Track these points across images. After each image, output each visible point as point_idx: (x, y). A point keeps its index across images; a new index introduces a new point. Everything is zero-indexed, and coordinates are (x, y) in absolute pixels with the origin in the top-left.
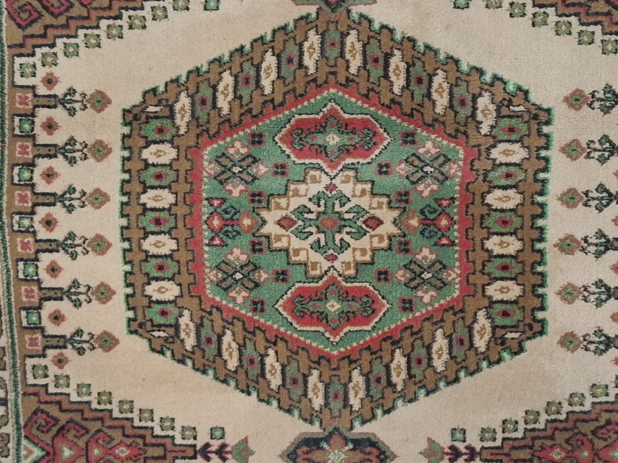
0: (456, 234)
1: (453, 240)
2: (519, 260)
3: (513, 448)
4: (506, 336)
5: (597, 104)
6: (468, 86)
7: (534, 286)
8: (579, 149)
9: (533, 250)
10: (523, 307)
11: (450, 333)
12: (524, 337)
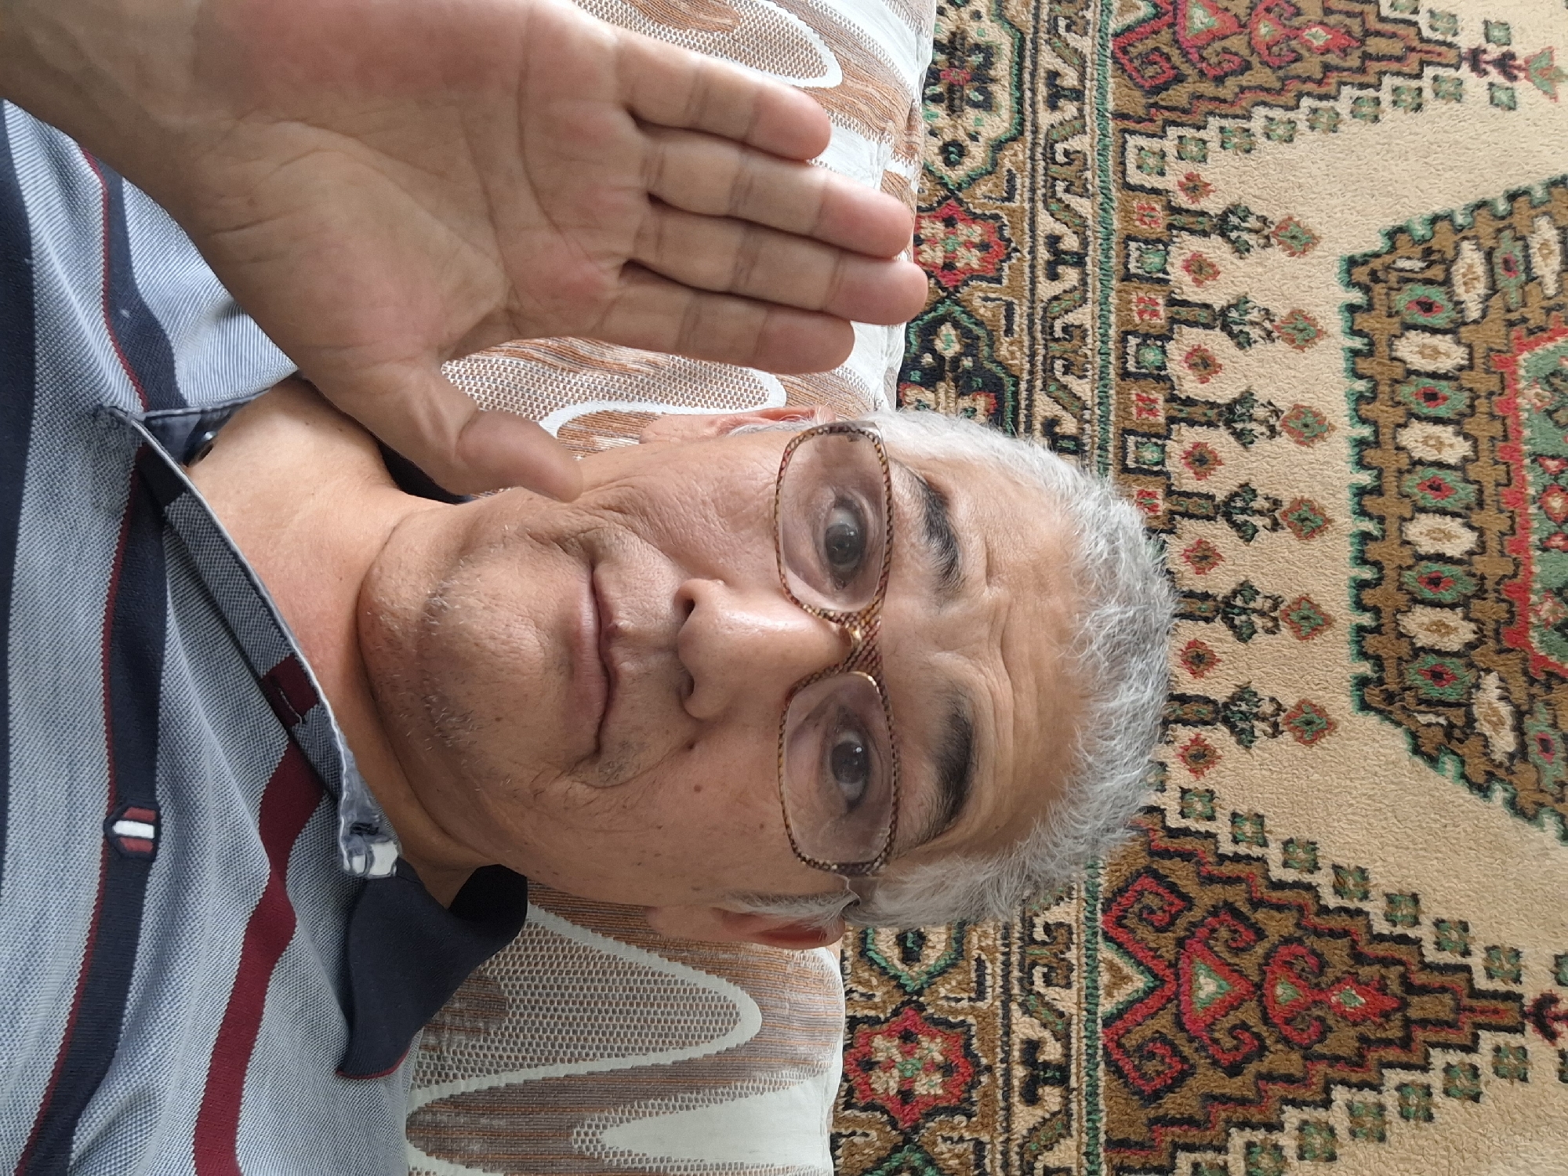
0: (1530, 478)
1: (1536, 465)
2: (1402, 407)
3: (1399, 59)
4: (1424, 265)
5: (1267, 708)
6: (1539, 781)
7: (1370, 353)
8: (1294, 617)
9: (1375, 423)
10: (1390, 316)
11: (1531, 285)
12: (1388, 259)
